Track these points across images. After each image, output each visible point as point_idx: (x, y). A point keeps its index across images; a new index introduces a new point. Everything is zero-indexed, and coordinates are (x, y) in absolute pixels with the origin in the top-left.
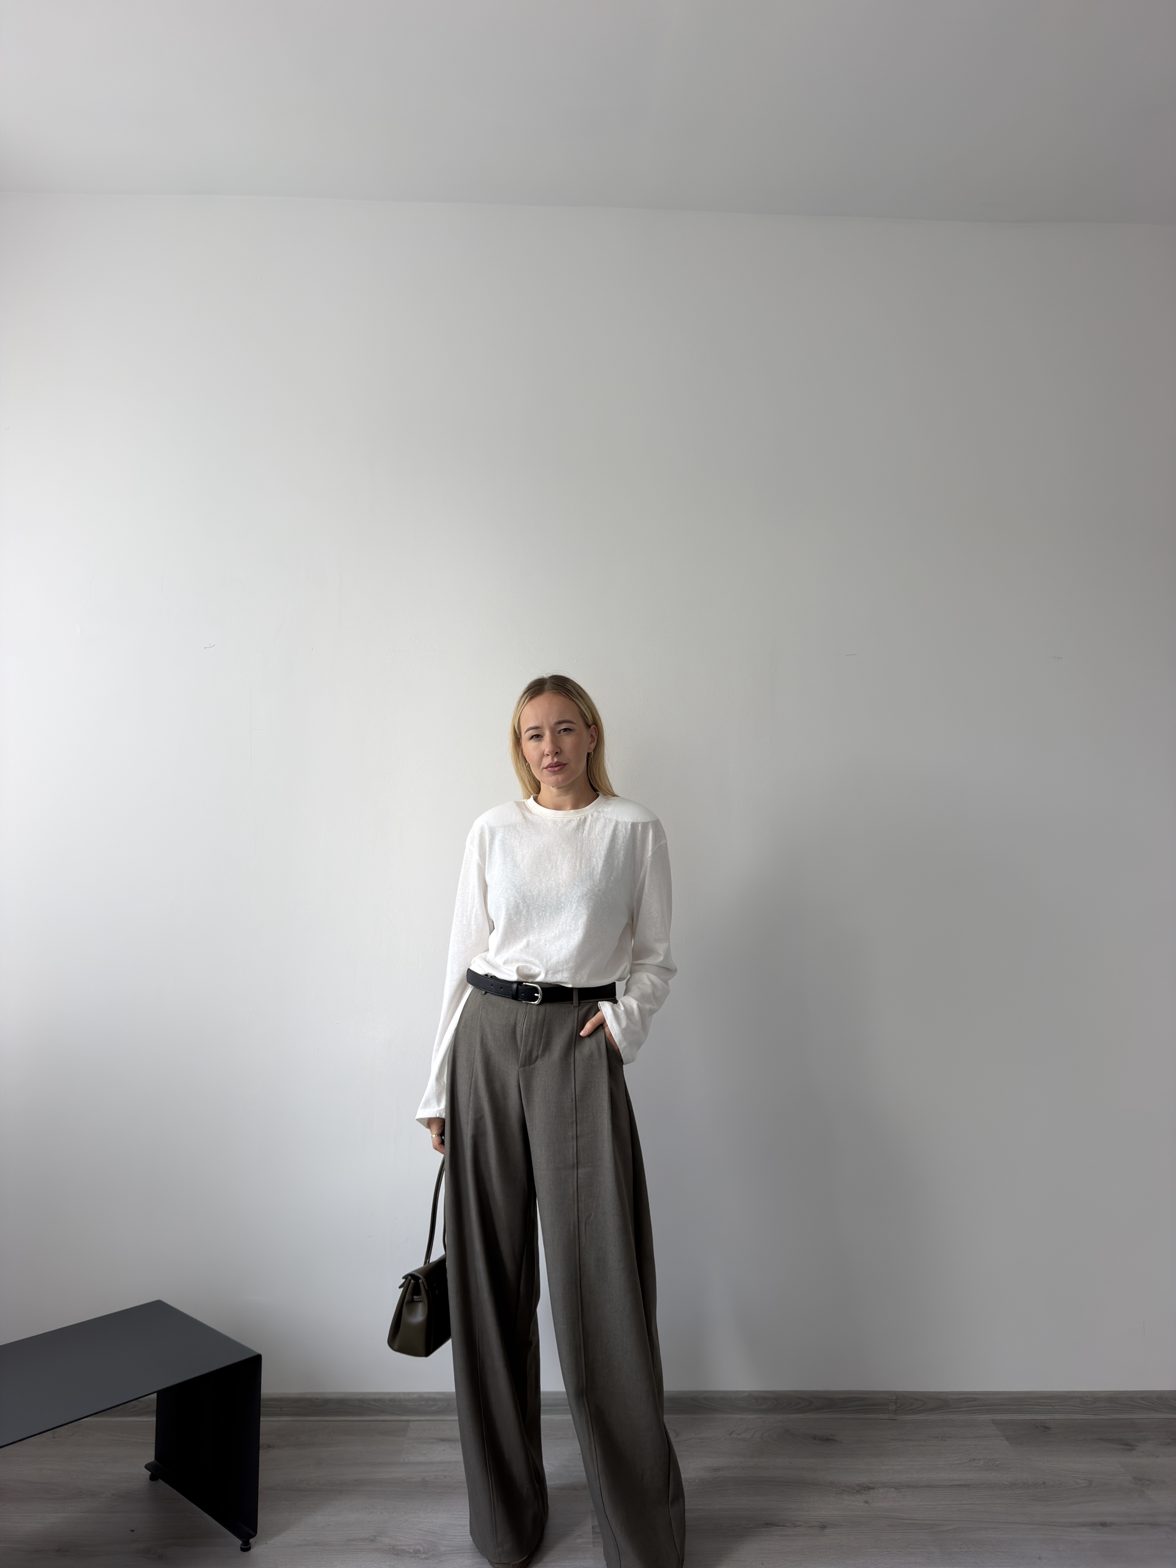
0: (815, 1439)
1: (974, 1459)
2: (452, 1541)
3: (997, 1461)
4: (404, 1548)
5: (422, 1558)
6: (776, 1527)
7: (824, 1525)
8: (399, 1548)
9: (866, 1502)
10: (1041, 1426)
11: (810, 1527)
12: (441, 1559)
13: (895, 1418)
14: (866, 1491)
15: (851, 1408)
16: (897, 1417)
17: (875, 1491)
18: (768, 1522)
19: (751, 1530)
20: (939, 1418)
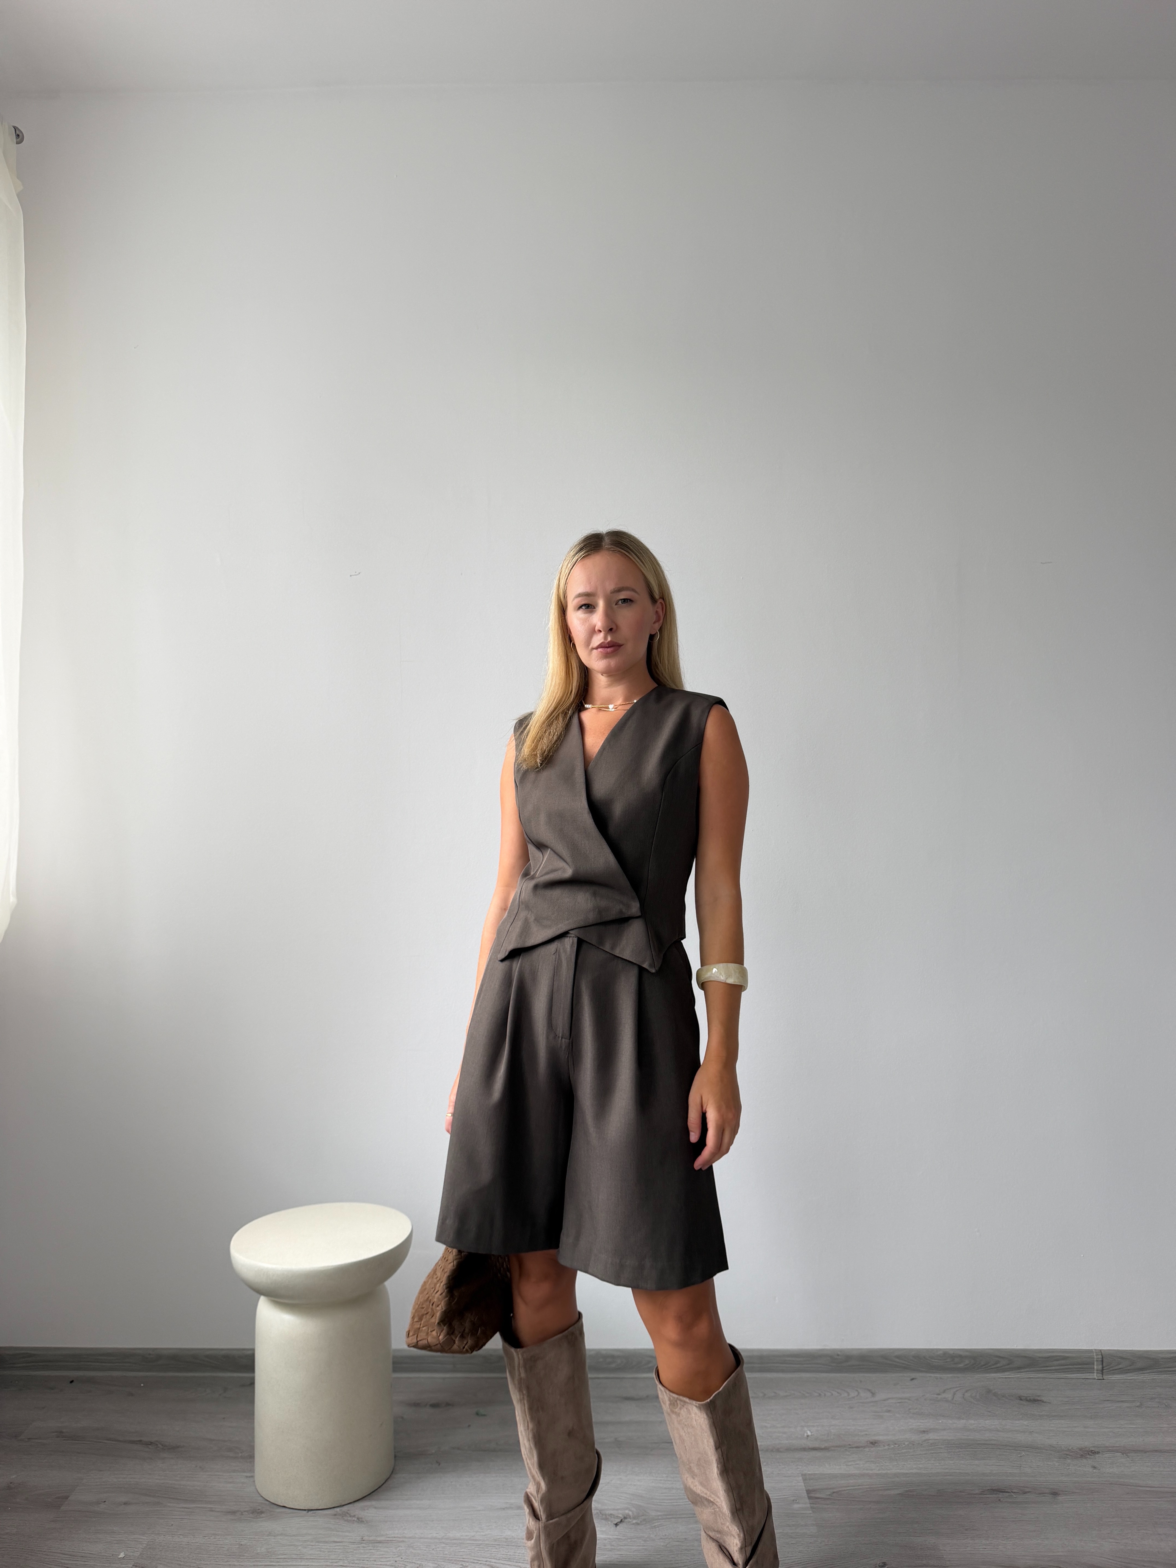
0: (1021, 1400)
2: (661, 1505)
4: (612, 1512)
5: (633, 1524)
6: (1004, 1494)
7: (1055, 1492)
8: (607, 1513)
9: (1094, 1468)
11: (1040, 1494)
12: (653, 1525)
13: (1102, 1378)
14: (1091, 1456)
15: (1054, 1368)
16: (1104, 1377)
17: (1100, 1455)
18: (994, 1488)
19: (977, 1496)
20: (1148, 1378)
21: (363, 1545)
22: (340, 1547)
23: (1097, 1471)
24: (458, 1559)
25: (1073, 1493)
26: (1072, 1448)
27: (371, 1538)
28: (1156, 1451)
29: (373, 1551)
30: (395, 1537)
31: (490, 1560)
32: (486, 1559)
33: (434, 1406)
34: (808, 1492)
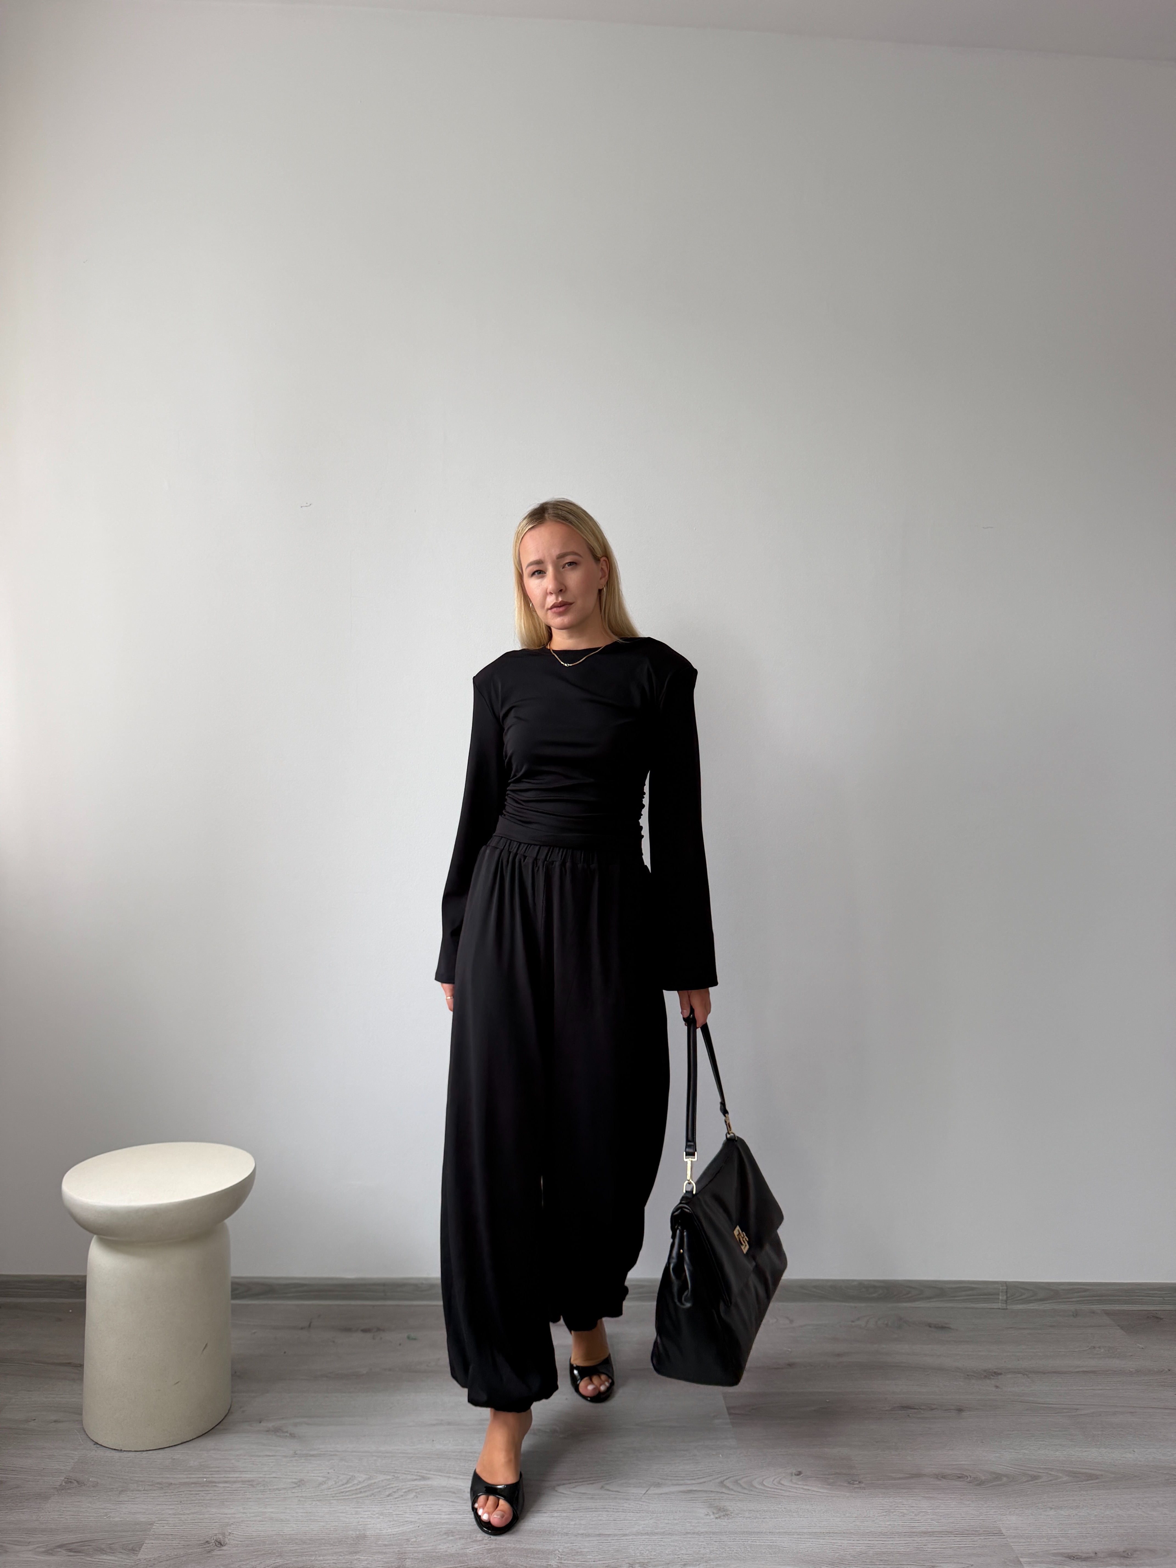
0: (930, 1327)
1: (1094, 1347)
3: (1117, 1349)
6: (913, 1410)
7: (960, 1409)
9: (997, 1387)
10: (1153, 1317)
11: (946, 1410)
13: (1005, 1308)
14: (993, 1376)
15: (961, 1298)
16: (1008, 1307)
17: (1002, 1376)
18: (903, 1405)
19: (888, 1412)
20: (1050, 1308)
23: (1000, 1390)
25: (977, 1409)
27: (304, 1452)
29: (305, 1464)
30: (327, 1451)
34: (728, 1408)
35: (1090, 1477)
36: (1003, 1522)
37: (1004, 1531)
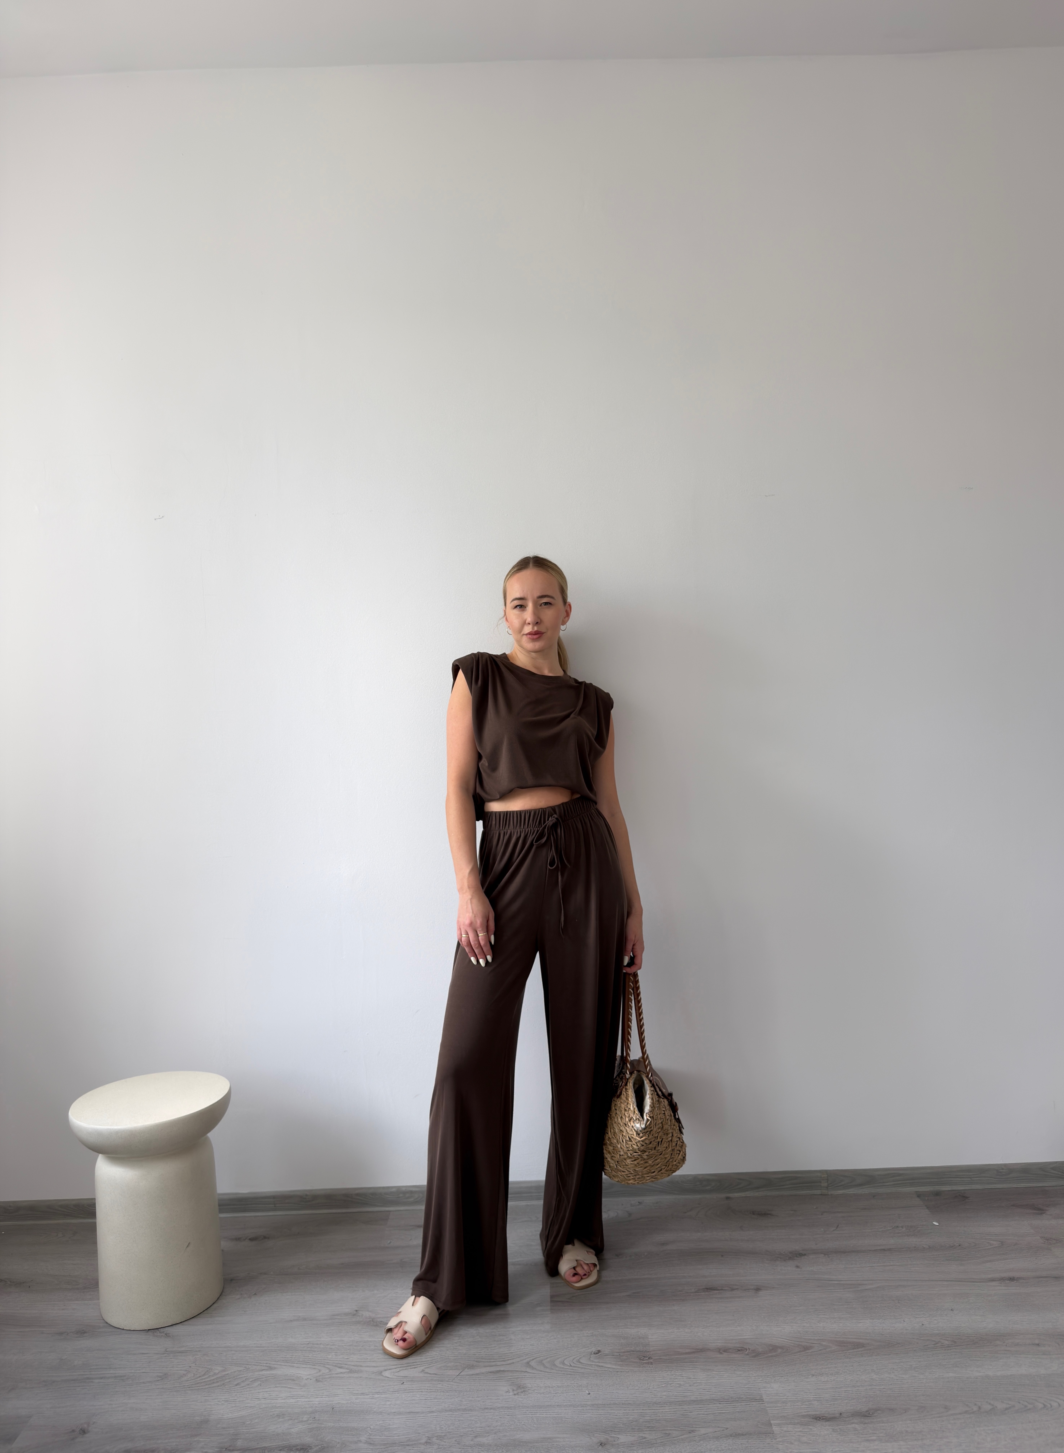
0: (754, 1214)
1: (898, 1227)
3: (916, 1227)
6: (716, 1291)
7: (758, 1288)
8: (378, 1320)
9: (797, 1267)
10: (959, 1195)
11: (745, 1290)
13: (826, 1194)
14: (798, 1257)
15: (787, 1186)
16: (830, 1193)
17: (806, 1257)
18: (708, 1287)
19: (692, 1294)
20: (867, 1192)
21: (165, 1355)
22: (145, 1358)
23: (799, 1270)
24: (243, 1363)
25: (774, 1288)
26: (784, 1252)
27: (174, 1349)
28: (853, 1251)
29: (172, 1360)
30: (194, 1348)
31: (270, 1362)
32: (267, 1362)
33: (251, 1240)
34: (552, 1297)
35: (857, 1346)
36: (766, 1389)
37: (764, 1397)
